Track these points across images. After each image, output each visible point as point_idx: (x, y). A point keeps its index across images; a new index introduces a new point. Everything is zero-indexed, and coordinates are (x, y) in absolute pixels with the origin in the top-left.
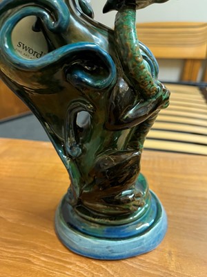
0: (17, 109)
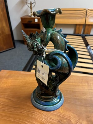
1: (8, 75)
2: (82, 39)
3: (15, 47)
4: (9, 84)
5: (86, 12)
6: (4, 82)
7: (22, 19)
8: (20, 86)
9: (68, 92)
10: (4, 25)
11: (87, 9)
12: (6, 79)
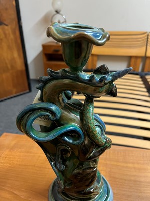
0: (15, 91)
1: (14, 143)
2: (140, 80)
3: (30, 91)
4: (16, 162)
5: (147, 37)
6: (6, 158)
7: (44, 47)
8: (35, 166)
9: (126, 182)
10: (16, 55)
11: (148, 33)
12: (10, 151)
